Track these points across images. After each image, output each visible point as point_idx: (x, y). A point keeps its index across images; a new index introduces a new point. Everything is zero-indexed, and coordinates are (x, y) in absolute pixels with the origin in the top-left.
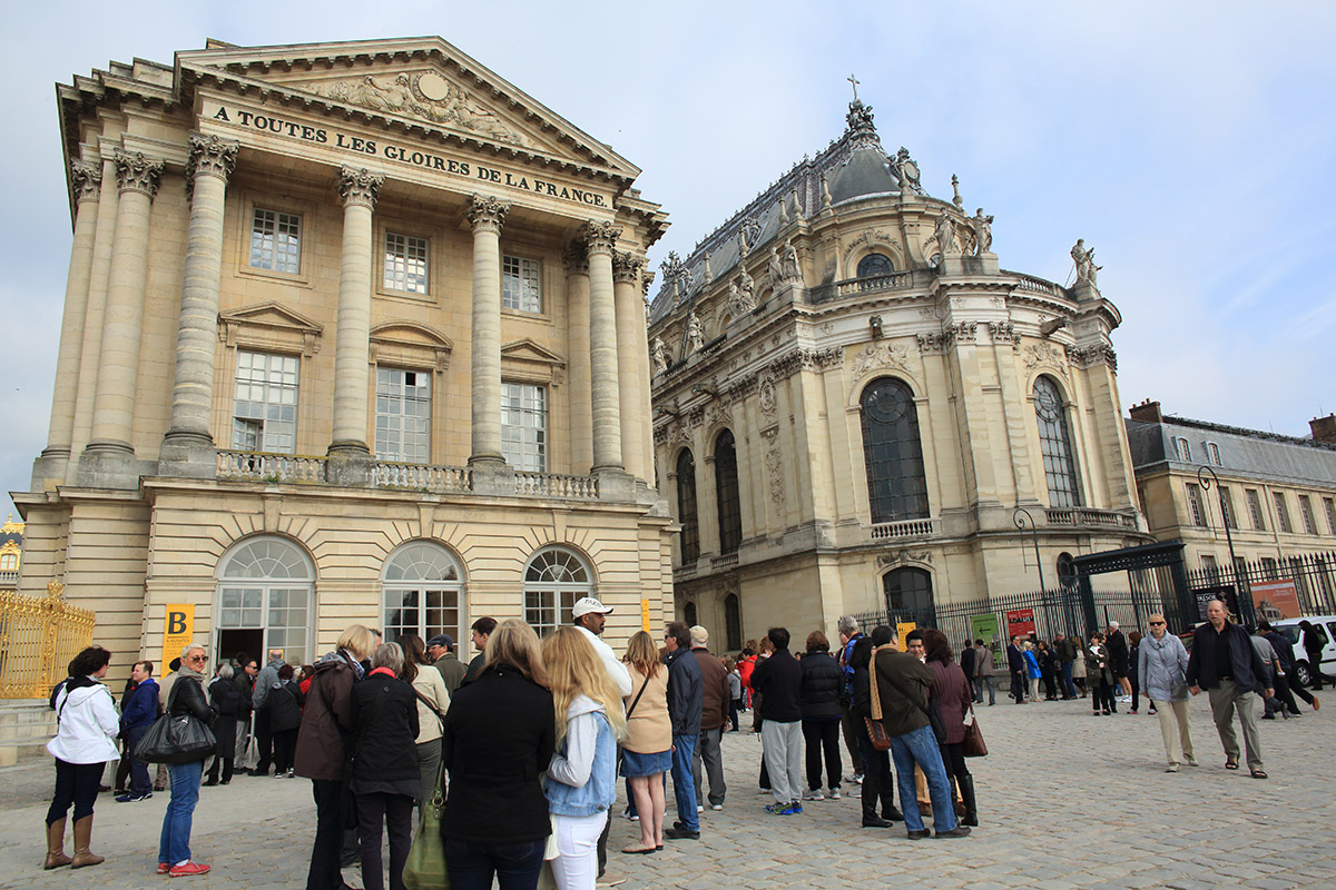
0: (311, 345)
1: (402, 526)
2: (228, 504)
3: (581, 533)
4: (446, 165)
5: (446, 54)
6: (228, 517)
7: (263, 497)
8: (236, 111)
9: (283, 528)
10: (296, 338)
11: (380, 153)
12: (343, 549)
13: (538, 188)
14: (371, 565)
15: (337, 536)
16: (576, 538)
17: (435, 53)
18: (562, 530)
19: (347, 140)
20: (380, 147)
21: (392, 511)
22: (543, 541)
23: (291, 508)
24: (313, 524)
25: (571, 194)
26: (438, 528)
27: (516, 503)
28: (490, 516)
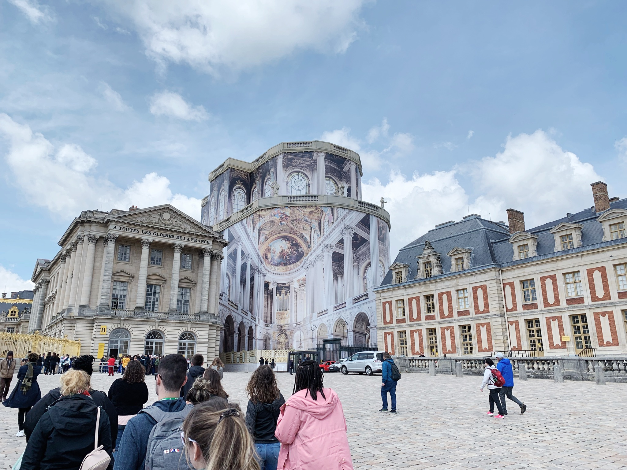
0: (131, 280)
1: (151, 327)
2: (112, 321)
3: (194, 329)
4: (168, 236)
5: (170, 208)
6: (113, 324)
7: (121, 320)
8: (118, 226)
9: (124, 327)
10: (128, 278)
11: (152, 234)
12: (137, 332)
13: (192, 240)
14: (143, 336)
15: (136, 329)
16: (193, 330)
17: (168, 208)
18: (189, 328)
19: (144, 232)
20: (152, 233)
21: (149, 323)
22: (185, 331)
23: (126, 322)
24: (131, 326)
25: (201, 241)
26: (159, 327)
27: (179, 322)
28: (172, 325)
